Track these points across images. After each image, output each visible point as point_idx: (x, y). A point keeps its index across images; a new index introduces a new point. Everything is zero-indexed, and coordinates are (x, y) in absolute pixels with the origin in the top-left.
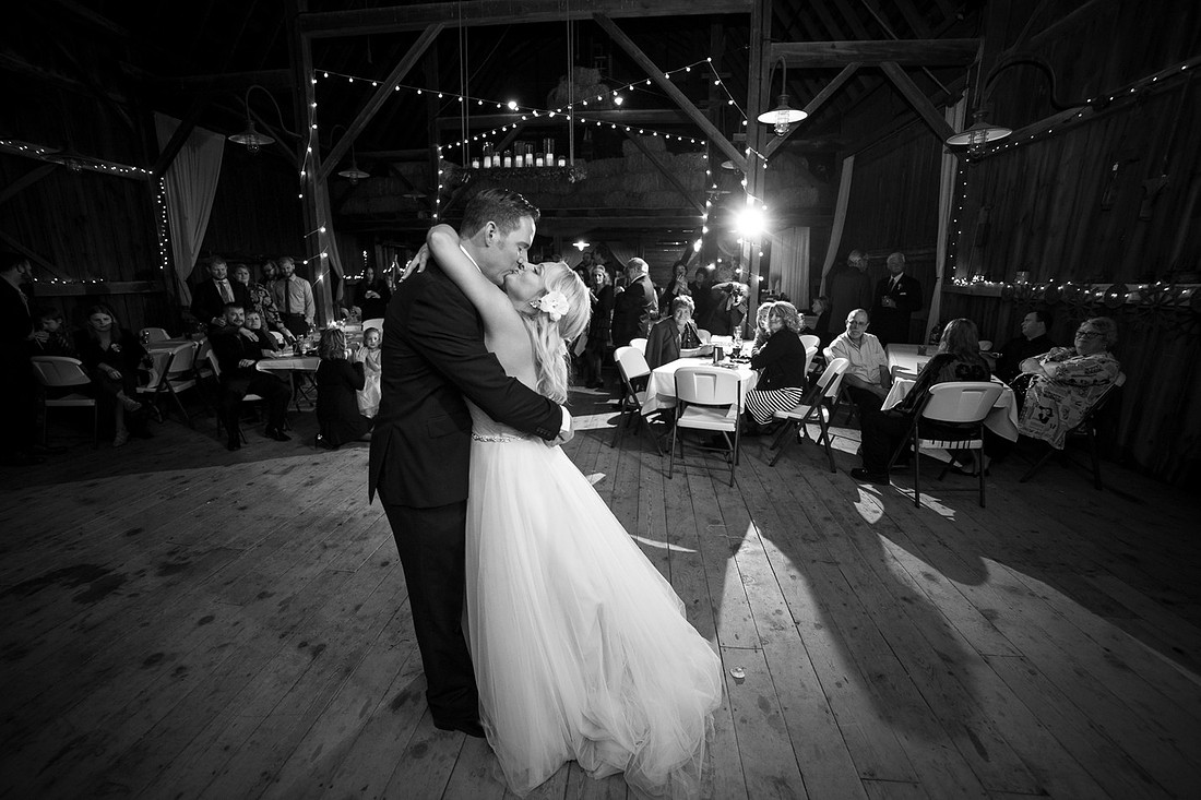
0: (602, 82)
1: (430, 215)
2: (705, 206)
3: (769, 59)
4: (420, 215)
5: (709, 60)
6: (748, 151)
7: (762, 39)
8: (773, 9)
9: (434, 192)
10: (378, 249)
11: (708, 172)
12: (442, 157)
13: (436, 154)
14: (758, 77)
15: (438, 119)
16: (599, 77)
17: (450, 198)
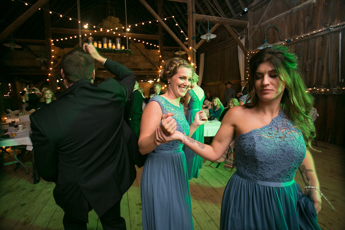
0: (120, 23)
1: (48, 68)
2: (160, 67)
3: (195, 19)
4: (43, 68)
5: (173, 17)
6: (190, 48)
7: (193, 12)
8: (195, 3)
9: (50, 59)
10: (17, 83)
11: (160, 56)
12: (53, 44)
13: (50, 43)
14: (192, 24)
15: (50, 28)
16: (119, 21)
17: (58, 62)
